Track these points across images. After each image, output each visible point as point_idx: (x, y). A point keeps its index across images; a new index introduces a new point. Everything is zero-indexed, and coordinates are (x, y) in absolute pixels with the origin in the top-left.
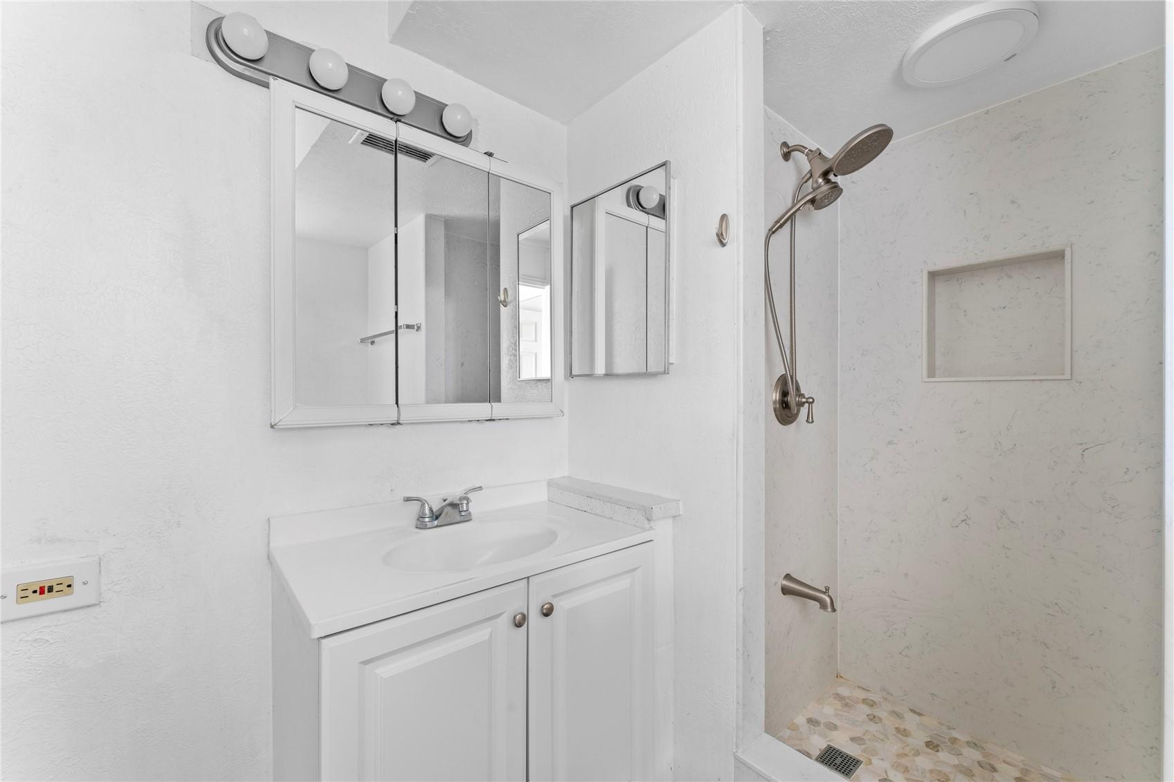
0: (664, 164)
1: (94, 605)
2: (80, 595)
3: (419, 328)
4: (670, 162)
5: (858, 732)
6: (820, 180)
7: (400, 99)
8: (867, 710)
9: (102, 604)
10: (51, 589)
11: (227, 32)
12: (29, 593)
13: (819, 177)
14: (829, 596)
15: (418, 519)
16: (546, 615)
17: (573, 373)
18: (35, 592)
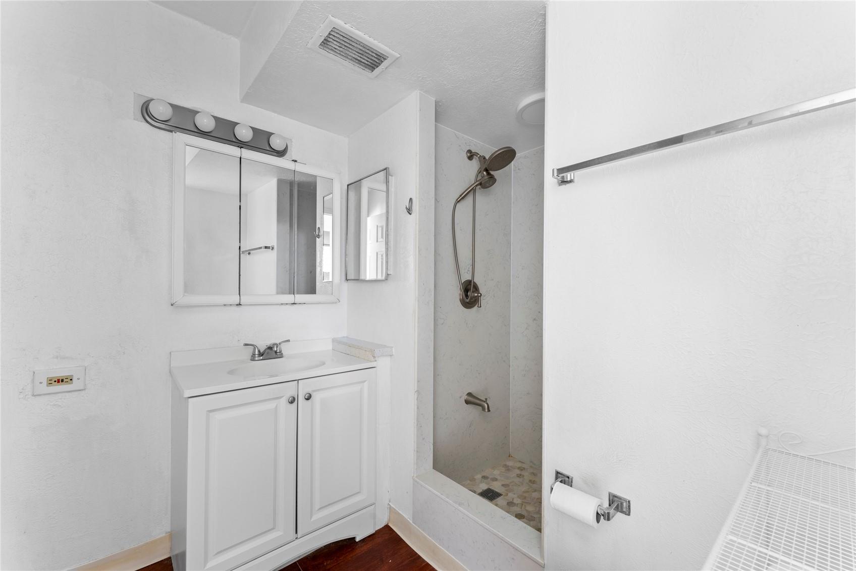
0: (386, 169)
1: (82, 390)
2: (76, 385)
3: (273, 248)
4: (388, 168)
5: (507, 482)
6: (485, 173)
7: (244, 134)
8: (518, 472)
9: (86, 390)
10: (62, 381)
11: (152, 108)
12: (53, 382)
13: (484, 171)
14: (487, 404)
15: (252, 356)
16: (308, 399)
17: (348, 278)
18: (55, 381)
